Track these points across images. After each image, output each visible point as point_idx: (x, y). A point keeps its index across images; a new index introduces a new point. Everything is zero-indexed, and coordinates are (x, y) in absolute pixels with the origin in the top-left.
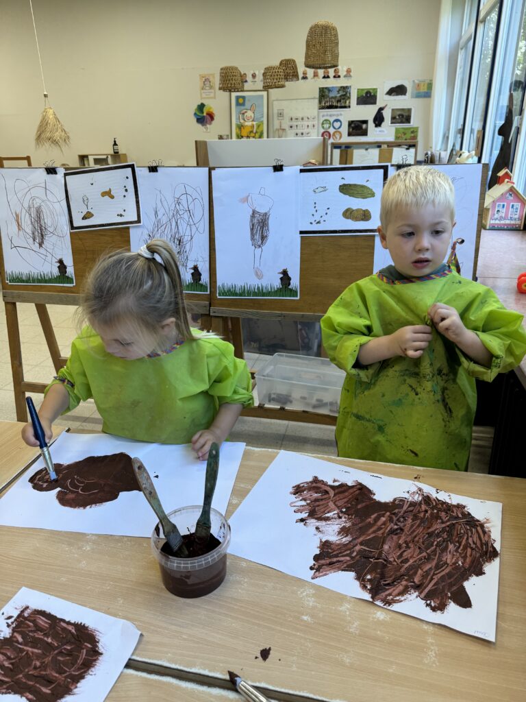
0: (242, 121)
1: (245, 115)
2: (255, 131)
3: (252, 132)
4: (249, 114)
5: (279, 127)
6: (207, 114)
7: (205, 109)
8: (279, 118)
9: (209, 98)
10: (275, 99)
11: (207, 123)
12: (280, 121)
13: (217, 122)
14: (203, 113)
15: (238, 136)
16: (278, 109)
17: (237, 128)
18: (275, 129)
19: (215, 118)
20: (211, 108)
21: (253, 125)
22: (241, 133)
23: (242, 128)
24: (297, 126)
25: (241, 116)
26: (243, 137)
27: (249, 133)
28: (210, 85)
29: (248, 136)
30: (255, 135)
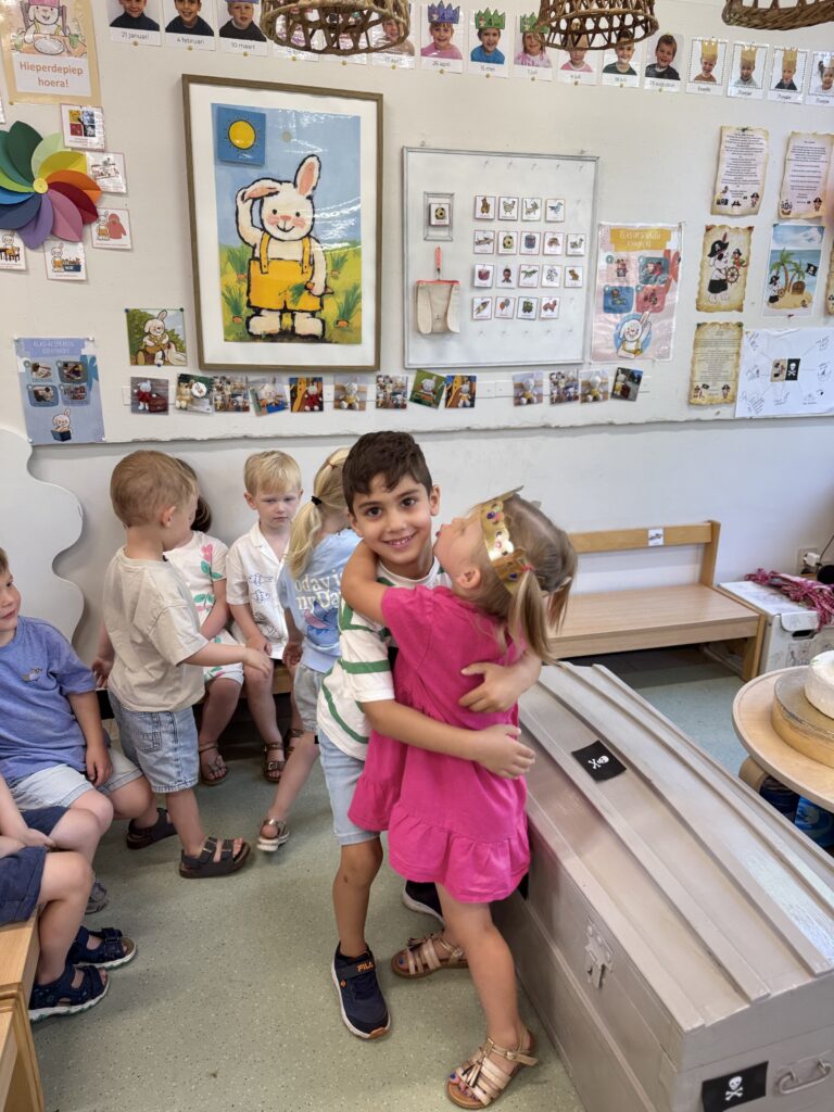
0: (253, 235)
2: (318, 290)
3: (306, 288)
4: (288, 200)
5: (429, 276)
6: (53, 186)
7: (39, 157)
8: (433, 233)
9: (61, 101)
10: (415, 143)
11: (59, 233)
12: (435, 245)
13: (115, 229)
14: (29, 178)
15: (232, 305)
16: (428, 191)
17: (229, 267)
18: (412, 280)
19: (105, 208)
20: (76, 154)
21: (312, 256)
22: (248, 292)
23: (255, 266)
24: (507, 272)
25: (244, 208)
26: (258, 311)
27: (290, 293)
28: (64, 28)
29: (284, 310)
30: (322, 305)
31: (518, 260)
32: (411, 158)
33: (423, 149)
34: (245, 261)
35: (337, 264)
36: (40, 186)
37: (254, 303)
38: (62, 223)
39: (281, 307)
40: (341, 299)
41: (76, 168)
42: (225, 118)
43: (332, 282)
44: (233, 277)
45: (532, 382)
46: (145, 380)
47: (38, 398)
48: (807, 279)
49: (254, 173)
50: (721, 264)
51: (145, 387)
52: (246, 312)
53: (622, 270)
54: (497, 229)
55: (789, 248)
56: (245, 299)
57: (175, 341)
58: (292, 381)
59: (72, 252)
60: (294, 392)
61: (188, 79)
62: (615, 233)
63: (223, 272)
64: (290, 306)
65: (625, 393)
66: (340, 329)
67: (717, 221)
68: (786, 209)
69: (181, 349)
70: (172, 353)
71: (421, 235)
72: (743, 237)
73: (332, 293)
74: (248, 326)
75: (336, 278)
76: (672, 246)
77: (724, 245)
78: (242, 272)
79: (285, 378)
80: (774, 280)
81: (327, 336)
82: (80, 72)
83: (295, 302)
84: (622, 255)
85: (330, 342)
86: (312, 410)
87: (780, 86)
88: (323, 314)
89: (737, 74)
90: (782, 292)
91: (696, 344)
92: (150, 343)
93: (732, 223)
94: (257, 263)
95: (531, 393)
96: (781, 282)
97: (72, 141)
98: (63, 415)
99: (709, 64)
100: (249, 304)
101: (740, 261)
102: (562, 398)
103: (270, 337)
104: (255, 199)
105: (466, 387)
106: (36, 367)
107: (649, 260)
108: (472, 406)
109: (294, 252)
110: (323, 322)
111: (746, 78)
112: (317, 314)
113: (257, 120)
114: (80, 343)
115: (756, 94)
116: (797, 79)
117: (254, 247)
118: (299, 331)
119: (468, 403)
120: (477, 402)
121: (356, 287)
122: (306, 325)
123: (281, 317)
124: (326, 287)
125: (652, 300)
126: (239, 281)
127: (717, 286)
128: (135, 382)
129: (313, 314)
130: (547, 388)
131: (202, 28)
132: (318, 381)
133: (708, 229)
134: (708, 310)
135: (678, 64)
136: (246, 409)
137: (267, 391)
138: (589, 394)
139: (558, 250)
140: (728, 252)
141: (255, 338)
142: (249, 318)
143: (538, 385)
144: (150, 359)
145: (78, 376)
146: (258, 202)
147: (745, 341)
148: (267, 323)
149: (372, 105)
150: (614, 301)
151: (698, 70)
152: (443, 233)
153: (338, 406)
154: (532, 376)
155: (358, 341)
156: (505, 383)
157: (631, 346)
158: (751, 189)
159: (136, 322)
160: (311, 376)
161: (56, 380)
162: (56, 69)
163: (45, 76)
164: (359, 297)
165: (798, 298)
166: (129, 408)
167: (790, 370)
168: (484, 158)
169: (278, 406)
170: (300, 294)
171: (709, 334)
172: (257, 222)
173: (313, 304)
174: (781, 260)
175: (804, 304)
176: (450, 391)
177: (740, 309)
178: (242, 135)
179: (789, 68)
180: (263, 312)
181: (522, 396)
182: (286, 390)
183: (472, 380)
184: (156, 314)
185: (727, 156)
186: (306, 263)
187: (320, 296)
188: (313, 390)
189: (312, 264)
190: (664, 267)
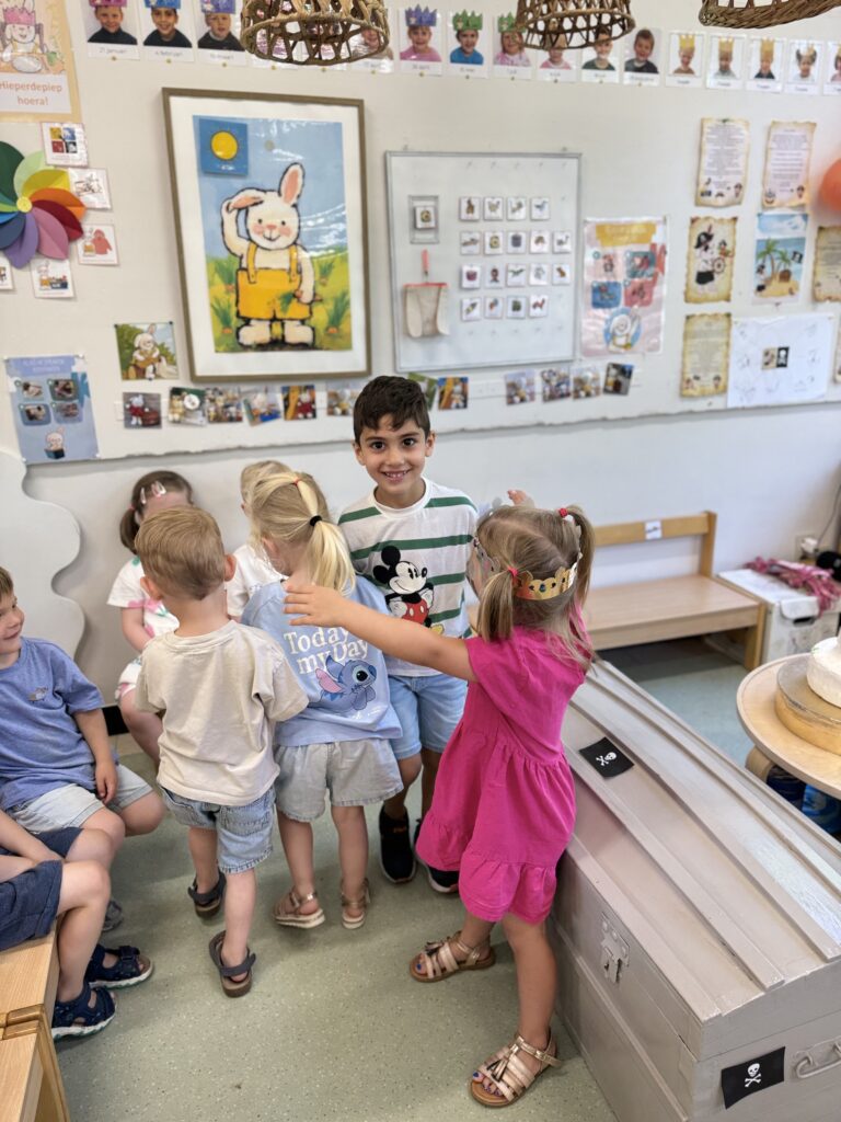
0: (240, 246)
1: (254, 213)
2: (307, 297)
3: (293, 296)
4: (274, 209)
5: (417, 279)
6: (37, 204)
7: (21, 177)
8: (420, 236)
9: (41, 118)
10: (398, 147)
11: (44, 252)
12: (421, 248)
13: (101, 245)
14: (13, 198)
15: (222, 316)
16: (414, 193)
17: (217, 279)
18: (400, 283)
19: (89, 225)
20: (59, 172)
21: (299, 264)
22: (237, 302)
23: (242, 277)
24: (495, 272)
25: (229, 218)
26: (247, 321)
27: (278, 302)
28: (42, 46)
29: (274, 319)
30: (311, 313)
31: (504, 258)
32: (395, 162)
33: (406, 152)
34: (232, 272)
35: (325, 271)
36: (24, 205)
37: (243, 314)
38: (48, 241)
39: (270, 316)
40: (330, 306)
41: (59, 186)
42: (207, 129)
43: (320, 290)
44: (220, 287)
45: (524, 381)
46: (137, 395)
47: (30, 417)
48: (794, 267)
49: (238, 183)
50: (707, 256)
51: (138, 402)
52: (235, 322)
53: (609, 265)
54: (484, 231)
55: (775, 236)
56: (234, 310)
57: (165, 354)
58: (286, 390)
59: (57, 269)
60: (286, 400)
61: (168, 93)
62: (600, 228)
63: (211, 284)
64: (279, 315)
65: (617, 388)
66: (331, 336)
67: (702, 212)
68: (769, 199)
69: (172, 362)
70: (163, 366)
71: (407, 238)
72: (727, 228)
73: (321, 301)
74: (238, 336)
75: (324, 285)
76: (657, 239)
77: (709, 237)
78: (229, 283)
79: (278, 387)
80: (761, 269)
81: (317, 343)
82: (59, 89)
83: (284, 310)
84: (609, 250)
85: (320, 349)
86: (306, 417)
87: (759, 76)
88: (313, 322)
89: (715, 65)
90: (769, 281)
91: (686, 336)
92: (141, 358)
93: (717, 214)
94: (245, 273)
95: (524, 391)
96: (768, 271)
97: (54, 159)
98: (56, 433)
99: (687, 56)
100: (238, 314)
101: (725, 253)
102: (554, 395)
103: (261, 347)
104: (240, 210)
105: (458, 388)
106: (26, 387)
107: (635, 254)
108: (465, 406)
109: (281, 261)
110: (313, 329)
111: (724, 70)
112: (307, 322)
113: (239, 130)
114: (70, 360)
115: (734, 84)
116: (775, 68)
117: (241, 257)
118: (290, 339)
119: (461, 404)
120: (470, 403)
121: (345, 294)
122: (296, 333)
123: (271, 326)
124: (315, 295)
125: (640, 294)
126: (228, 292)
127: (705, 278)
128: (128, 397)
129: (303, 322)
130: (539, 386)
131: (179, 41)
132: (310, 388)
133: (693, 221)
134: (697, 301)
135: (656, 58)
136: (239, 419)
137: (260, 401)
138: (581, 389)
139: (545, 248)
140: (714, 243)
141: (246, 348)
142: (238, 329)
143: (530, 384)
144: (141, 373)
145: (70, 393)
146: (243, 213)
147: (735, 331)
148: (257, 333)
149: (353, 111)
150: (603, 296)
151: (677, 63)
152: (429, 236)
153: (331, 412)
154: (523, 375)
155: (348, 346)
156: (497, 383)
157: (621, 341)
158: (734, 180)
159: (126, 338)
160: (304, 383)
161: (47, 399)
162: (35, 87)
163: (22, 94)
164: (348, 303)
165: (785, 286)
166: (122, 424)
167: (778, 358)
168: (468, 159)
169: (271, 415)
170: (289, 302)
171: (699, 325)
172: (243, 232)
173: (303, 312)
174: (766, 249)
175: (791, 292)
176: (442, 393)
177: (728, 299)
178: (224, 146)
179: (767, 57)
180: (253, 322)
181: (515, 394)
182: (279, 399)
183: (464, 381)
184: (145, 327)
185: (708, 147)
186: (294, 271)
187: (310, 304)
188: (305, 397)
189: (300, 272)
190: (651, 260)
